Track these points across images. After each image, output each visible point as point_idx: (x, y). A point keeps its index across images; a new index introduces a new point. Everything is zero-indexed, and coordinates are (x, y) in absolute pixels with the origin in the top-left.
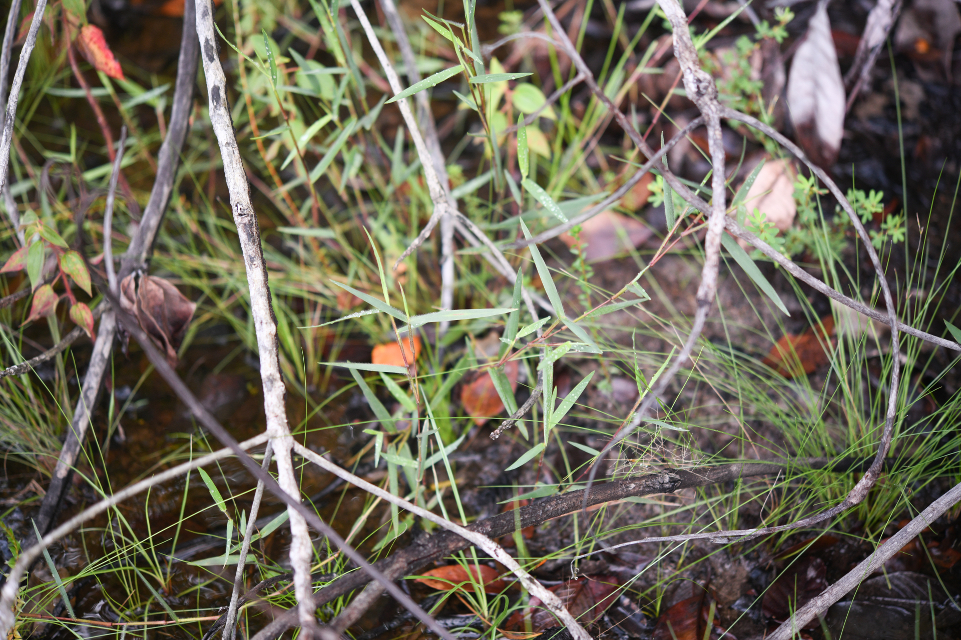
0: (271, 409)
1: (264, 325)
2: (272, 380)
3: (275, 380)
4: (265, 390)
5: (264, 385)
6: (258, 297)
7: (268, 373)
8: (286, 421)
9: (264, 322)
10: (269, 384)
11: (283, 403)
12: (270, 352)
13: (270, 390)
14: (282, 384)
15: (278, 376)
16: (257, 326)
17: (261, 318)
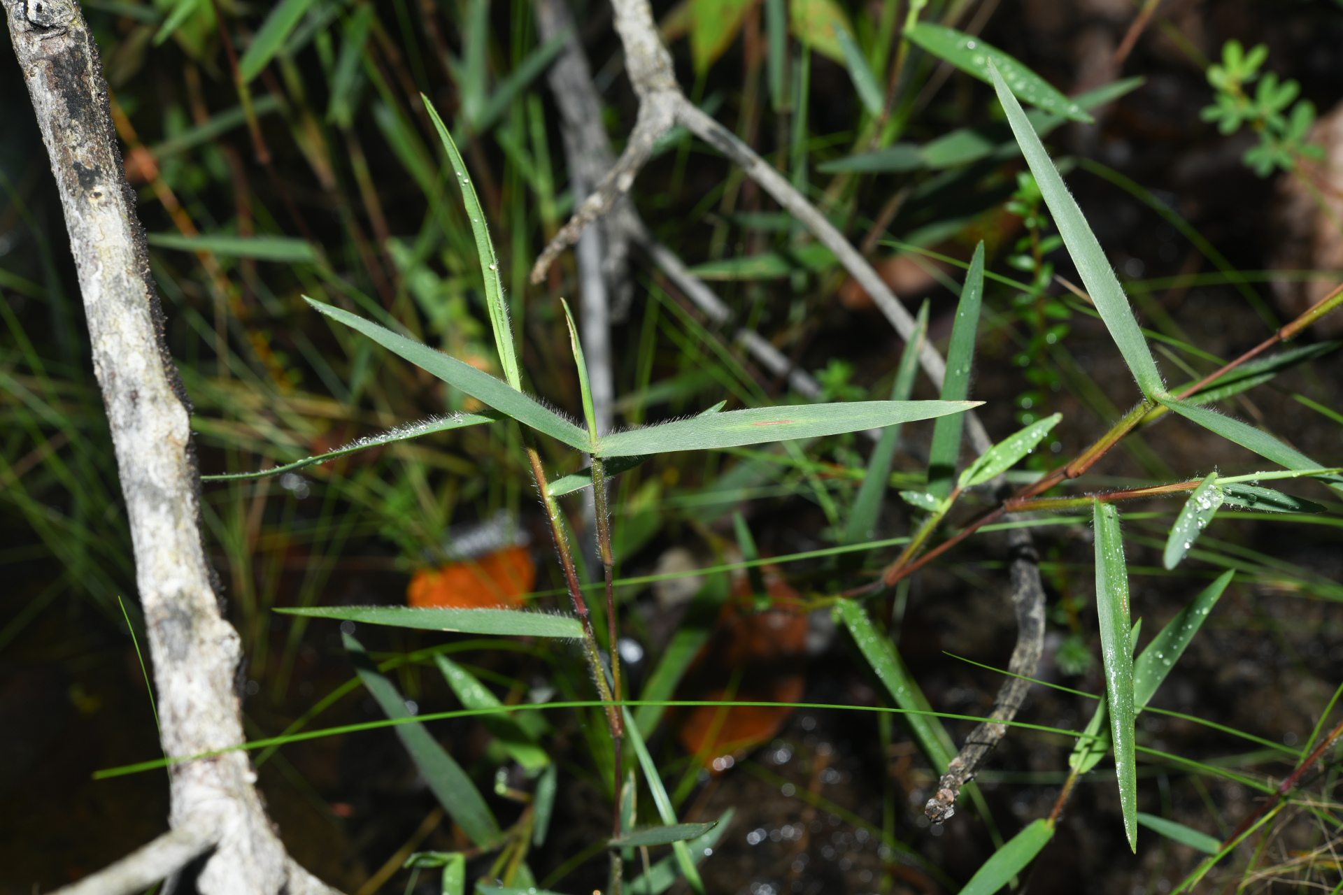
0: (189, 727)
1: (145, 408)
2: (188, 618)
3: (198, 613)
4: (159, 655)
5: (153, 636)
6: (116, 306)
7: (170, 588)
8: (251, 777)
9: (145, 393)
10: (176, 630)
11: (234, 703)
12: (174, 508)
13: (178, 656)
14: (226, 628)
15: (207, 598)
16: (117, 411)
17: (128, 382)
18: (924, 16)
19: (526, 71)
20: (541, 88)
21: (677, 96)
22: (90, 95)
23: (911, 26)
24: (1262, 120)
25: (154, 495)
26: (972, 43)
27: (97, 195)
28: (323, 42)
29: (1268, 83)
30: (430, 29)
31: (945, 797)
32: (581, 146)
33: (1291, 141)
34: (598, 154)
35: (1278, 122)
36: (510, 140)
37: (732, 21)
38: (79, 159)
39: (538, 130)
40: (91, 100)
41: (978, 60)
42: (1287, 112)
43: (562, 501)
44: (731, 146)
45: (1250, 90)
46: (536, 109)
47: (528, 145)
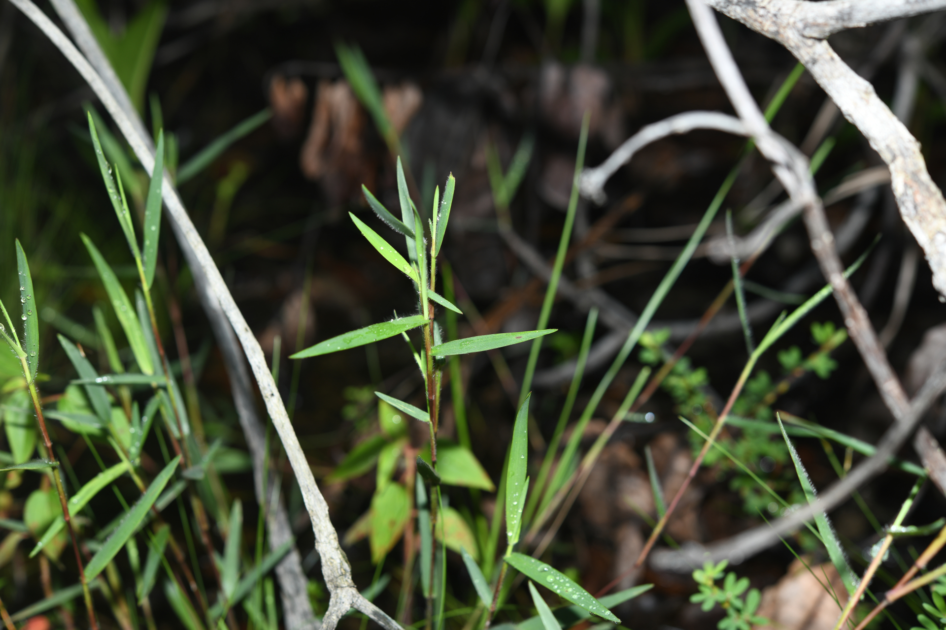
18: (516, 548)
19: (264, 565)
20: (272, 575)
21: (354, 591)
23: (509, 555)
24: (728, 601)
26: (546, 567)
28: (133, 554)
29: (731, 578)
30: (205, 540)
32: (293, 609)
33: (747, 615)
34: (305, 615)
35: (738, 603)
36: (253, 608)
37: (397, 531)
39: (270, 600)
41: (550, 579)
42: (743, 597)
44: (388, 623)
45: (719, 583)
46: (269, 587)
47: (264, 608)
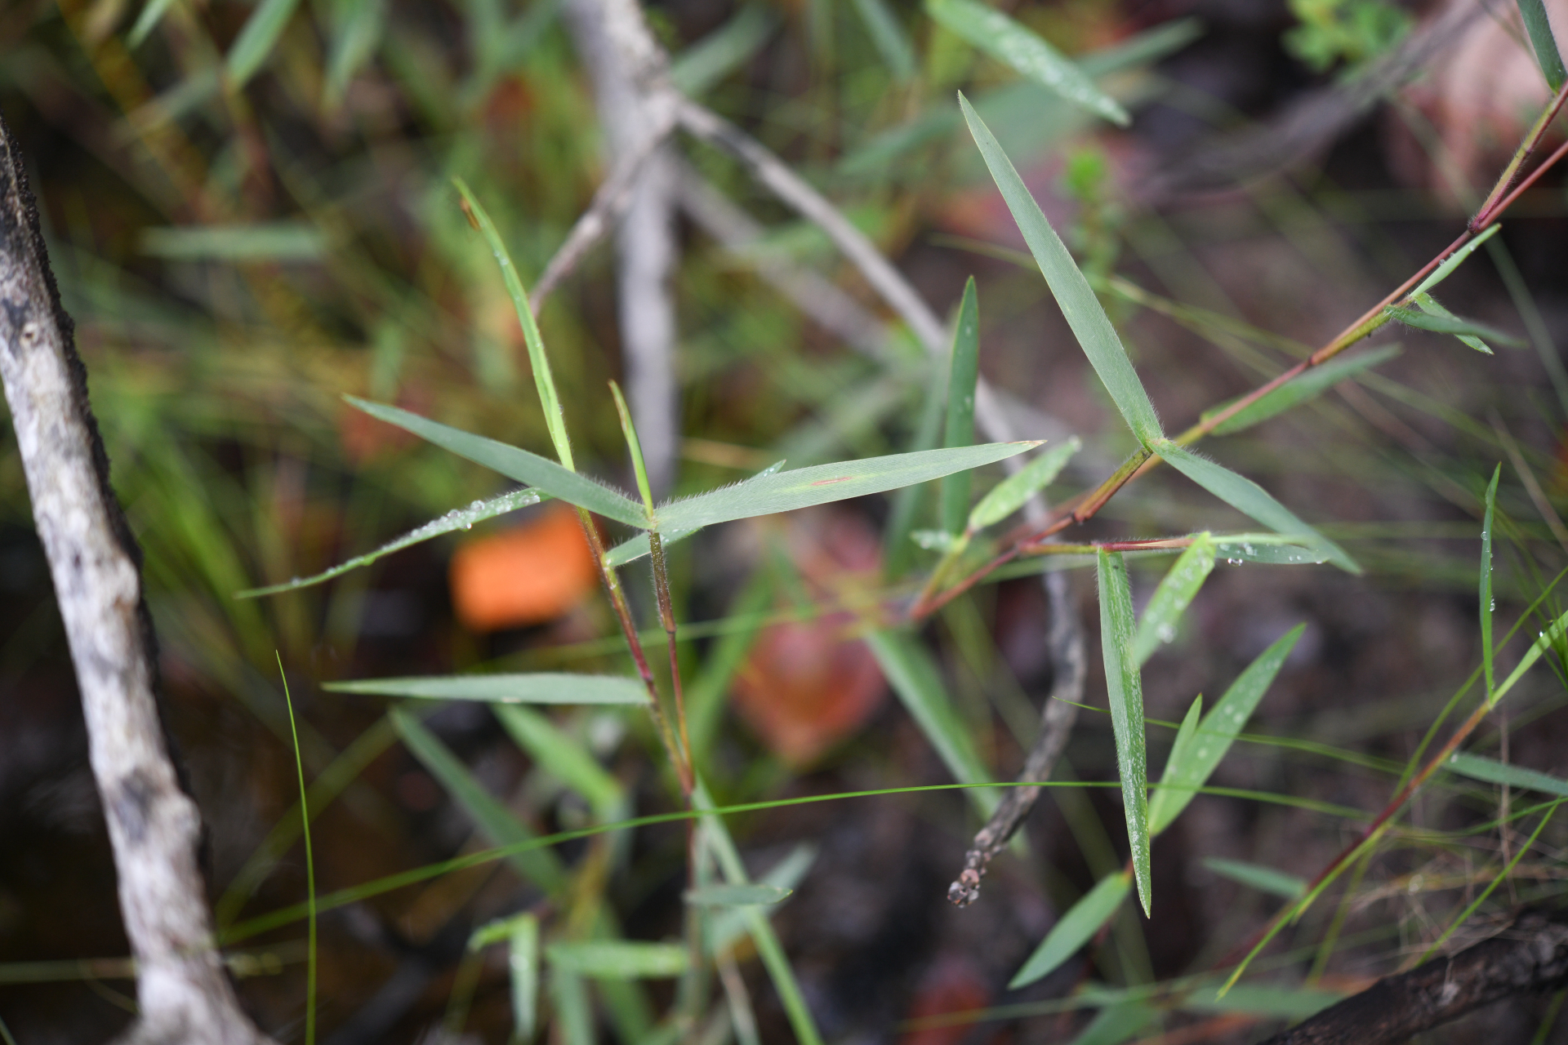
1: (89, 572)
2: (141, 795)
3: (157, 789)
4: (118, 837)
5: (112, 819)
6: (55, 459)
7: (125, 766)
9: (88, 556)
10: (130, 811)
12: (124, 680)
13: (138, 838)
14: (184, 802)
15: (165, 773)
16: (62, 575)
17: (72, 544)
22: (15, 219)
25: (103, 667)
27: (29, 336)
31: (969, 879)
38: (8, 295)
40: (16, 223)
43: (621, 571)
